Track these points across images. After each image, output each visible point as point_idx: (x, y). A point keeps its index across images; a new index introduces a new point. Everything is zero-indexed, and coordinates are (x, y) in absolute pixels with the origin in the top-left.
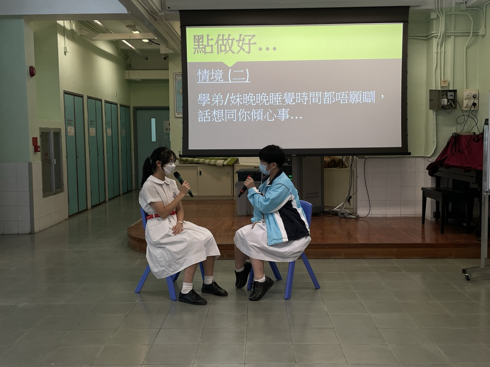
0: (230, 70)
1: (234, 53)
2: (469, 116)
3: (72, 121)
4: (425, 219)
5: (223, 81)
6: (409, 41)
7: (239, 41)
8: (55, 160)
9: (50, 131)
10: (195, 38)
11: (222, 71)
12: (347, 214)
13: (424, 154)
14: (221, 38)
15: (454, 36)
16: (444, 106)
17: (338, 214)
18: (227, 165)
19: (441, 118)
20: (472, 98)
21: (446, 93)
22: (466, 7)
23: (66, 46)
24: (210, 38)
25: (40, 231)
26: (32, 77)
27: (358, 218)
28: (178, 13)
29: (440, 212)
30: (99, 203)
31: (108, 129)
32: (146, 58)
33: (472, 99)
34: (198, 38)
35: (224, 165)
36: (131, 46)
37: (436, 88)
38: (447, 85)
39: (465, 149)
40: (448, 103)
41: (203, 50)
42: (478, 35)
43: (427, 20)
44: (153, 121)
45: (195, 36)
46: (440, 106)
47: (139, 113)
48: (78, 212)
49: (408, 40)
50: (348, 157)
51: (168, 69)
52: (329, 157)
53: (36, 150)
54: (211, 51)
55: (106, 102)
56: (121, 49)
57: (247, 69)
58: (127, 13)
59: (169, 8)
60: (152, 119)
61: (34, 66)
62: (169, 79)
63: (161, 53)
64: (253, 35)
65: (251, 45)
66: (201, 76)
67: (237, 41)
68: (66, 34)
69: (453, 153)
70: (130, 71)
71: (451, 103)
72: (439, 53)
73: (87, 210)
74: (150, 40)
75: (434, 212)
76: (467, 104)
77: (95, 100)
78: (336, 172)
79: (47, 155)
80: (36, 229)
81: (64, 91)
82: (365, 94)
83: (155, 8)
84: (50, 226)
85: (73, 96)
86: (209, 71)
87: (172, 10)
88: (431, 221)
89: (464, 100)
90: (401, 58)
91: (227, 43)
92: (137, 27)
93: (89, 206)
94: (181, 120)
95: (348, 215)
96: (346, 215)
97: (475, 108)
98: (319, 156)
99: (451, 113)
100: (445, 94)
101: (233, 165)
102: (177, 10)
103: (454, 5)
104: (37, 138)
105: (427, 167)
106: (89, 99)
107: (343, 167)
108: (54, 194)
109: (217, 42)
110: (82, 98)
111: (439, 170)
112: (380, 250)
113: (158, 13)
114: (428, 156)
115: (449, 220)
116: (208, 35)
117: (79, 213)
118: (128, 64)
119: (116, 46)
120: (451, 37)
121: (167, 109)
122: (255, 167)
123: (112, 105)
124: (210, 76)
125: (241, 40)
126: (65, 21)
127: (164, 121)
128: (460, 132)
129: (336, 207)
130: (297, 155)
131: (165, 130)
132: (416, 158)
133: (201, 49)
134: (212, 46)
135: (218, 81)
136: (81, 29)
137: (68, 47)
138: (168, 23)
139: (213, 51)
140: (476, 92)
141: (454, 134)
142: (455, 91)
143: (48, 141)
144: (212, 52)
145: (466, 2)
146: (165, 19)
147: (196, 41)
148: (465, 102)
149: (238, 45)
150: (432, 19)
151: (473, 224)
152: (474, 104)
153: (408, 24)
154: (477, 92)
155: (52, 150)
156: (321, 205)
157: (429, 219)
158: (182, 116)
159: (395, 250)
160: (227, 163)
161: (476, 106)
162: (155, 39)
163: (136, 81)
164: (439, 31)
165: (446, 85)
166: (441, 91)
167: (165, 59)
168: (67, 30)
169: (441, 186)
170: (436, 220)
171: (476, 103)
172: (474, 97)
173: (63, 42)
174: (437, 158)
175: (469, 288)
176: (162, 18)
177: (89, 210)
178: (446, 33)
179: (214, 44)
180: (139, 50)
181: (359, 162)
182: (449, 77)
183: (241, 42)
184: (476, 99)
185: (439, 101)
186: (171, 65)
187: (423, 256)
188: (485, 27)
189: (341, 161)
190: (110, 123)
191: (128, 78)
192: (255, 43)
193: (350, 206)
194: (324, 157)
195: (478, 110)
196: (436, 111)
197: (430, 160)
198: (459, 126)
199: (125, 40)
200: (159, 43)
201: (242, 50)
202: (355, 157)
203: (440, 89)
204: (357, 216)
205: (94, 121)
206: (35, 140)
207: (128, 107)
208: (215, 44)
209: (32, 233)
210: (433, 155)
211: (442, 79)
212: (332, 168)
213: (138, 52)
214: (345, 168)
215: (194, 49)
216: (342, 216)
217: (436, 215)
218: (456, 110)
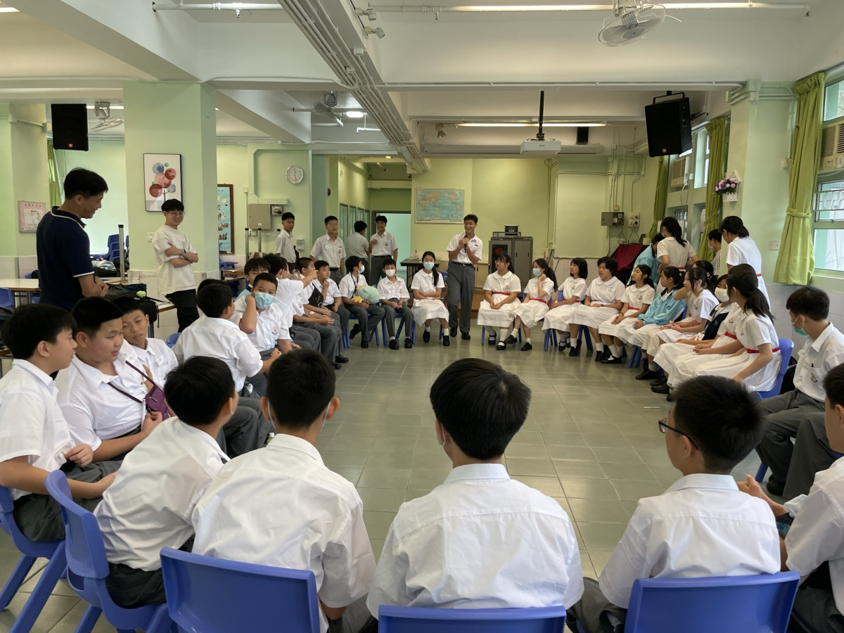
2: (632, 230)
15: (624, 174)
16: (616, 223)
19: (612, 232)
22: (634, 155)
23: (342, 169)
26: (329, 196)
32: (386, 170)
33: (635, 219)
37: (609, 211)
40: (618, 221)
42: (641, 174)
46: (611, 223)
59: (426, 151)
61: (330, 188)
62: (411, 189)
63: (407, 173)
68: (341, 160)
70: (372, 181)
71: (620, 222)
72: (614, 186)
76: (631, 223)
81: (340, 202)
85: (344, 206)
87: (429, 153)
89: (629, 219)
97: (637, 225)
99: (620, 228)
100: (616, 215)
103: (624, 153)
106: (350, 208)
110: (347, 207)
118: (370, 176)
120: (622, 175)
140: (638, 215)
141: (621, 244)
142: (623, 213)
145: (633, 151)
148: (630, 221)
150: (609, 162)
152: (636, 223)
163: (376, 189)
164: (613, 171)
165: (618, 208)
166: (613, 213)
167: (410, 177)
171: (638, 222)
172: (637, 218)
173: (341, 167)
178: (618, 172)
182: (619, 203)
185: (613, 220)
186: (414, 182)
188: (644, 170)
191: (370, 187)
195: (639, 227)
196: (608, 227)
207: (369, 211)
211: (615, 204)
213: (381, 166)
218: (623, 226)
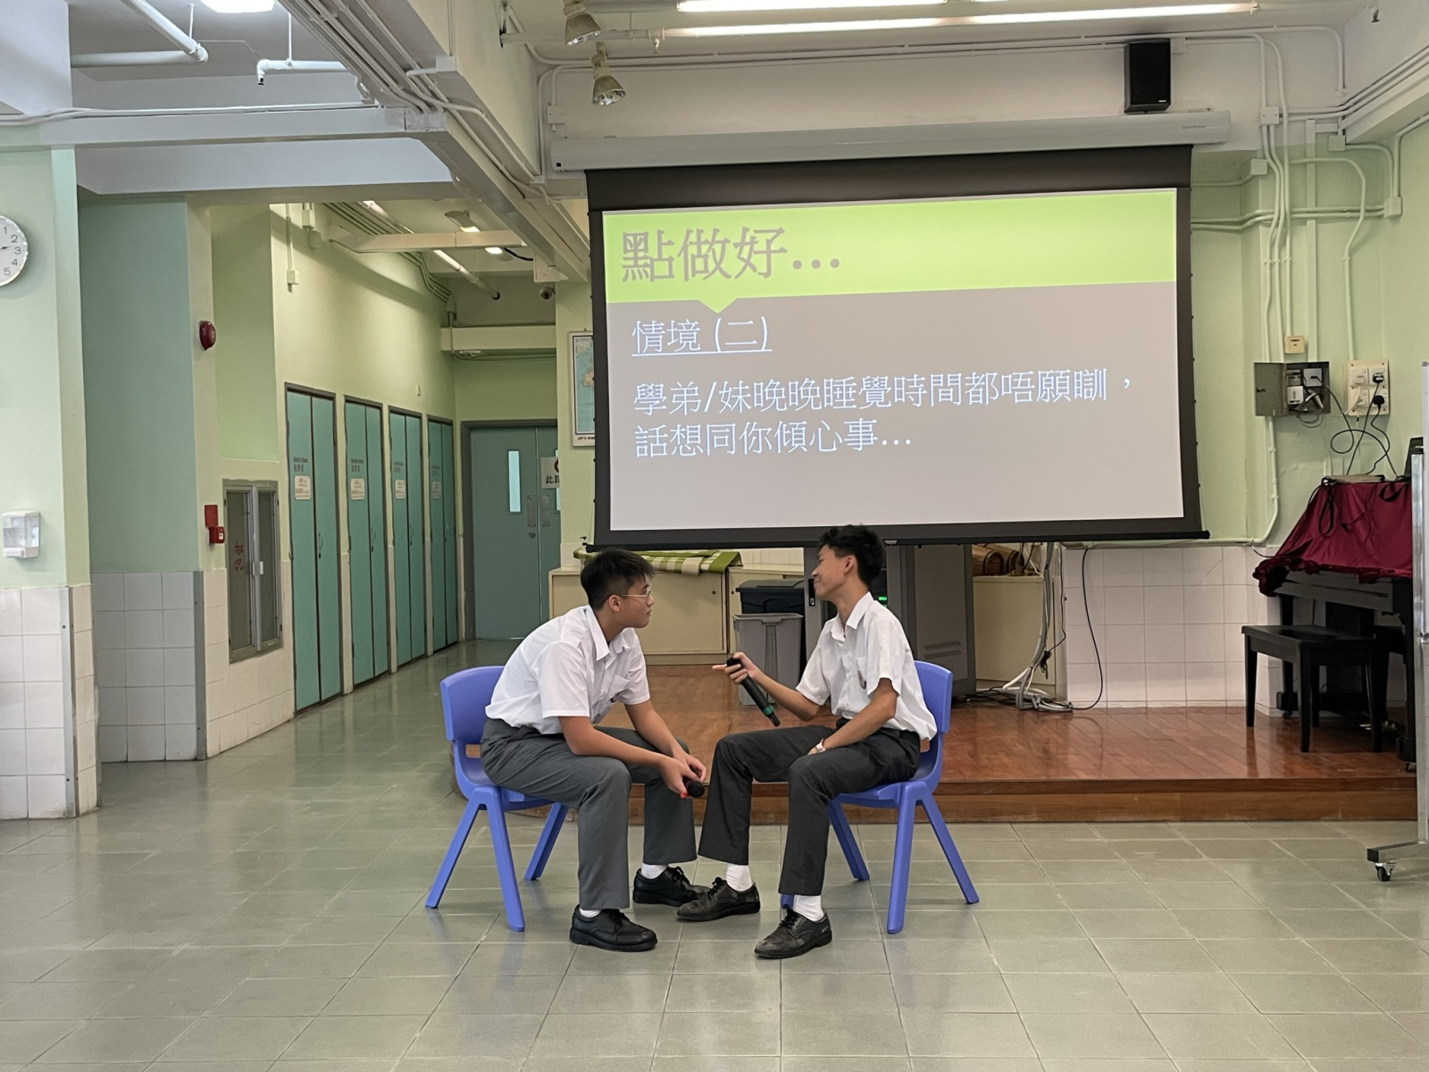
0: (719, 320)
1: (728, 276)
2: (1363, 432)
3: (306, 461)
4: (1256, 713)
5: (699, 348)
6: (1194, 236)
7: (740, 245)
8: (262, 563)
9: (249, 488)
10: (625, 240)
11: (696, 323)
12: (1038, 701)
13: (1244, 536)
14: (693, 238)
15: (1316, 219)
16: (1296, 405)
17: (1014, 700)
18: (711, 572)
19: (1288, 438)
20: (1372, 382)
21: (1298, 371)
22: (1346, 144)
23: (293, 269)
24: (664, 240)
25: (221, 753)
26: (206, 349)
27: (1071, 712)
28: (584, 177)
29: (1296, 694)
30: (372, 676)
31: (397, 481)
32: (496, 296)
33: (1373, 386)
34: (635, 239)
35: (701, 572)
36: (456, 265)
37: (1271, 359)
38: (1303, 351)
39: (1357, 520)
40: (1305, 398)
41: (648, 270)
42: (1381, 216)
43: (1240, 179)
44: (514, 457)
45: (625, 235)
46: (1285, 406)
47: (476, 437)
48: (318, 700)
49: (1191, 233)
50: (1038, 547)
51: (554, 324)
52: (985, 547)
53: (214, 539)
54: (667, 273)
55: (393, 411)
56: (431, 274)
57: (763, 319)
58: (451, 180)
59: (559, 165)
60: (510, 452)
61: (212, 322)
62: (555, 349)
63: (535, 281)
64: (777, 228)
65: (773, 255)
66: (643, 337)
67: (736, 245)
68: (291, 238)
69: (1324, 532)
70: (454, 329)
71: (1313, 398)
72: (1277, 266)
73: (341, 694)
74: (505, 249)
75: (1278, 693)
76: (1359, 401)
77: (363, 407)
78: (1006, 584)
79: (242, 551)
80: (211, 749)
81: (286, 383)
82: (1078, 378)
83: (522, 165)
84: (246, 739)
85: (309, 397)
86: (662, 324)
87: (566, 171)
88: (1271, 718)
89: (1350, 389)
90: (1175, 280)
91: (708, 251)
92: (473, 217)
93: (348, 686)
94: (592, 454)
95: (1041, 703)
96: (1038, 704)
97: (1382, 409)
98: (959, 544)
99: (1316, 424)
100: (1297, 374)
101: (727, 570)
102: (579, 171)
103: (1311, 139)
104: (216, 506)
105: (1254, 571)
106: (348, 405)
107: (1023, 574)
108: (259, 654)
109: (685, 249)
110: (331, 402)
111: (1288, 578)
112: (1136, 798)
113: (529, 178)
114: (1258, 540)
115: (1322, 714)
116: (660, 233)
117: (321, 703)
118: (449, 313)
119: (420, 267)
120: (1308, 222)
121: (552, 425)
122: (784, 576)
123: (407, 418)
124: (667, 338)
125: (746, 244)
126: (290, 205)
127: (542, 459)
128: (1341, 474)
129: (1009, 682)
130: (900, 543)
131: (544, 480)
132: (1225, 548)
133: (641, 269)
134: (670, 260)
135: (687, 348)
136: (329, 223)
137: (297, 273)
138: (557, 205)
139: (674, 274)
140: (1382, 369)
141: (1325, 481)
142: (1324, 366)
143: (245, 516)
144: (671, 276)
145: (1344, 132)
146: (549, 195)
147: (629, 248)
148: (1353, 396)
149: (739, 257)
150: (1254, 176)
151: (1390, 724)
152: (1378, 401)
153: (1191, 190)
154: (1386, 366)
155: (255, 537)
156: (965, 676)
157: (1267, 713)
158: (592, 442)
159: (1177, 796)
160: (711, 565)
161: (1382, 405)
162: (520, 246)
163: (469, 355)
164: (1274, 208)
165: (1299, 349)
166: (1285, 367)
167: (546, 296)
168: (296, 227)
169: (1295, 623)
170: (1286, 717)
171: (1384, 396)
172: (1377, 381)
173: (284, 260)
174: (1280, 546)
175: (1388, 902)
176: (541, 193)
177: (347, 694)
178: (1292, 213)
179: (675, 256)
180: (476, 274)
181: (1069, 557)
183: (746, 249)
184: (1381, 384)
185: (1282, 394)
186: (561, 312)
187: (1256, 814)
188: (1400, 196)
189: (1017, 556)
190: (402, 464)
191: (449, 349)
192: (783, 250)
193: (1047, 677)
194: (973, 546)
195: (1388, 415)
196: (1275, 420)
197: (1263, 551)
198: (1338, 460)
199: (443, 250)
200: (528, 257)
201: (748, 268)
202: (1056, 545)
203: (1282, 362)
204: (1068, 707)
205: (361, 462)
206: (211, 511)
207: (450, 424)
208: (679, 255)
209: (200, 758)
210: (1270, 538)
211: (1288, 333)
212: (993, 575)
213: (475, 281)
214: (1030, 575)
215: (625, 270)
216: (1028, 706)
217: (1286, 700)
218: (1327, 415)
